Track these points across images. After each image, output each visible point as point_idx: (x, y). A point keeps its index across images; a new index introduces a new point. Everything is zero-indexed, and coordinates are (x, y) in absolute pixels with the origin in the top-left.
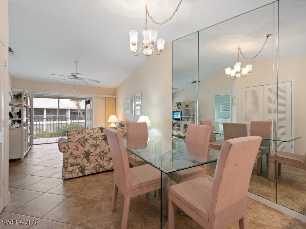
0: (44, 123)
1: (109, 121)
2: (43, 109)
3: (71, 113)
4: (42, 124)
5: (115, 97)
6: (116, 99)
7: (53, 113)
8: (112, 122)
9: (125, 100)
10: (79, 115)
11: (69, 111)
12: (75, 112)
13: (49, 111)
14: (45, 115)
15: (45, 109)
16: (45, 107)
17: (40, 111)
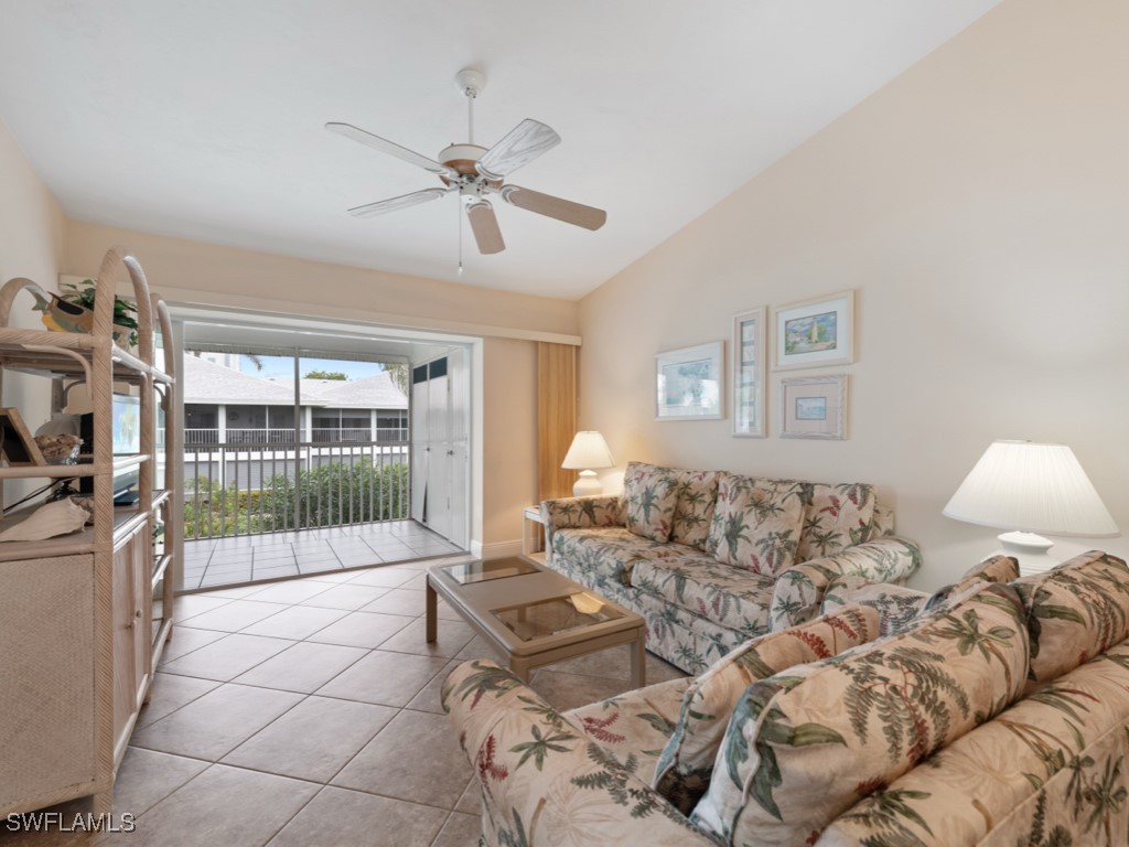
0: (217, 456)
1: (567, 464)
2: (214, 408)
3: (315, 422)
4: (210, 463)
5: (579, 344)
6: (583, 352)
7: (251, 420)
8: (582, 470)
9: (659, 352)
10: (341, 429)
11: (309, 416)
12: (328, 419)
13: (237, 413)
14: (222, 430)
15: (222, 405)
16: (220, 399)
17: (202, 415)
